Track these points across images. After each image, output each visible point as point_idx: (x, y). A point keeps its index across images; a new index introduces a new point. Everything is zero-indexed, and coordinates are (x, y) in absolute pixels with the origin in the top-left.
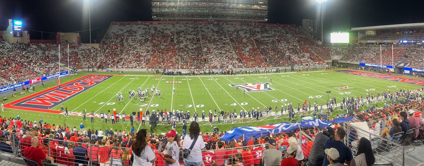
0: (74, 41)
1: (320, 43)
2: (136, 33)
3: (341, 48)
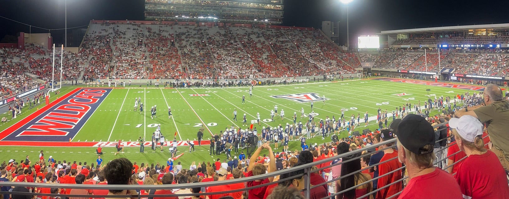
0: (43, 44)
1: (345, 48)
2: (124, 34)
3: (371, 54)
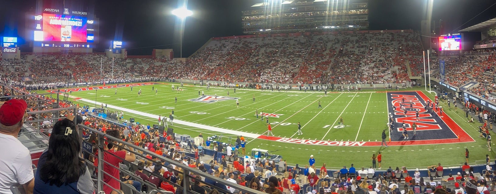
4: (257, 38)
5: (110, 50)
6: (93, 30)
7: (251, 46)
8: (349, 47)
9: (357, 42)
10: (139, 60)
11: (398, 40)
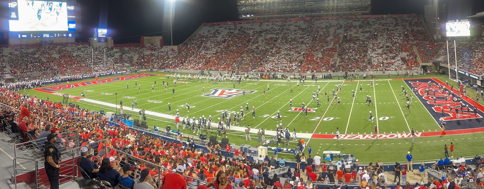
0: (158, 44)
4: (254, 24)
5: (95, 39)
6: (74, 17)
7: (248, 32)
8: (352, 33)
9: (360, 27)
10: (126, 49)
11: (402, 26)
